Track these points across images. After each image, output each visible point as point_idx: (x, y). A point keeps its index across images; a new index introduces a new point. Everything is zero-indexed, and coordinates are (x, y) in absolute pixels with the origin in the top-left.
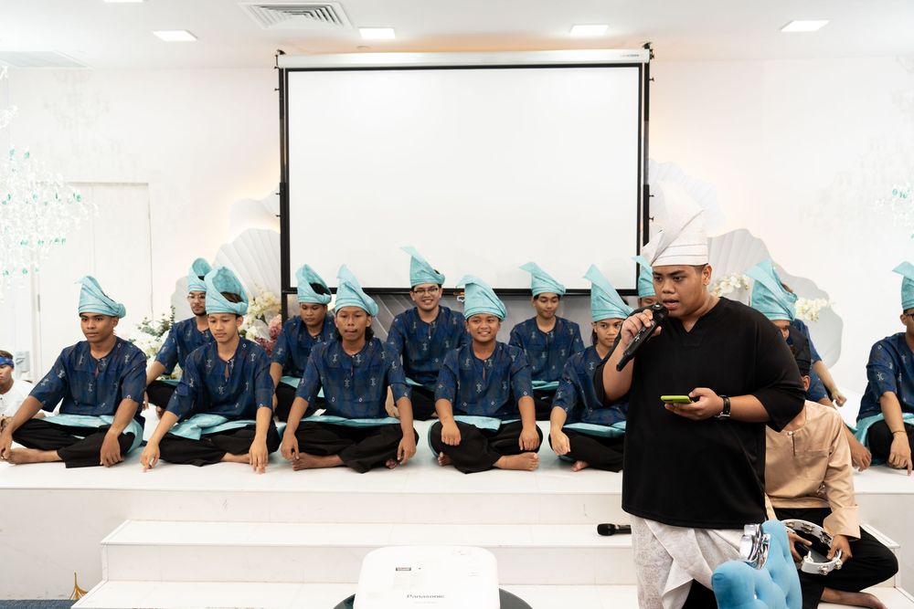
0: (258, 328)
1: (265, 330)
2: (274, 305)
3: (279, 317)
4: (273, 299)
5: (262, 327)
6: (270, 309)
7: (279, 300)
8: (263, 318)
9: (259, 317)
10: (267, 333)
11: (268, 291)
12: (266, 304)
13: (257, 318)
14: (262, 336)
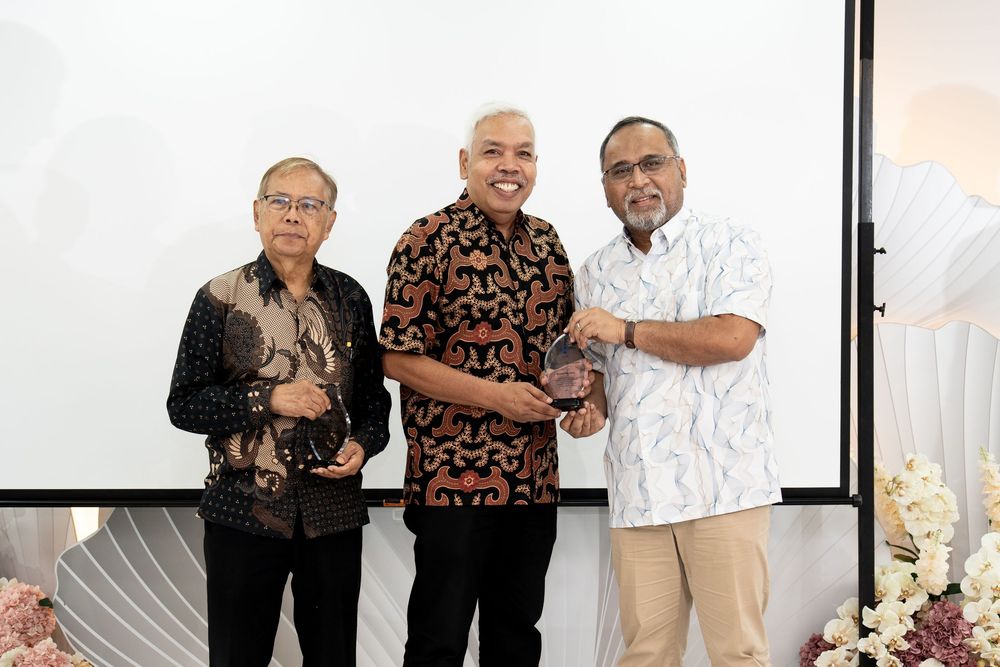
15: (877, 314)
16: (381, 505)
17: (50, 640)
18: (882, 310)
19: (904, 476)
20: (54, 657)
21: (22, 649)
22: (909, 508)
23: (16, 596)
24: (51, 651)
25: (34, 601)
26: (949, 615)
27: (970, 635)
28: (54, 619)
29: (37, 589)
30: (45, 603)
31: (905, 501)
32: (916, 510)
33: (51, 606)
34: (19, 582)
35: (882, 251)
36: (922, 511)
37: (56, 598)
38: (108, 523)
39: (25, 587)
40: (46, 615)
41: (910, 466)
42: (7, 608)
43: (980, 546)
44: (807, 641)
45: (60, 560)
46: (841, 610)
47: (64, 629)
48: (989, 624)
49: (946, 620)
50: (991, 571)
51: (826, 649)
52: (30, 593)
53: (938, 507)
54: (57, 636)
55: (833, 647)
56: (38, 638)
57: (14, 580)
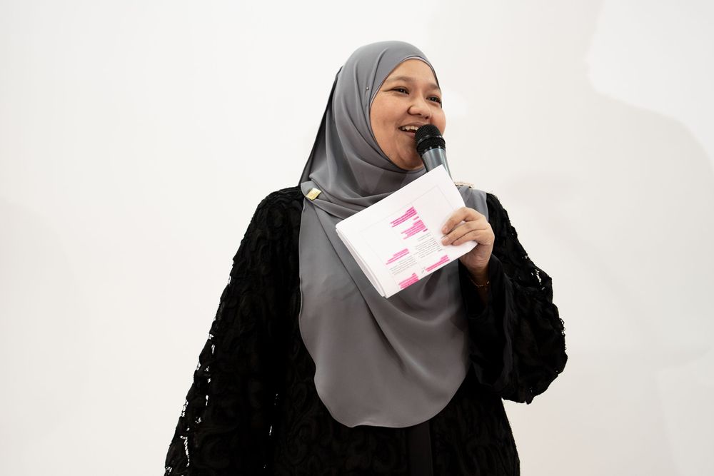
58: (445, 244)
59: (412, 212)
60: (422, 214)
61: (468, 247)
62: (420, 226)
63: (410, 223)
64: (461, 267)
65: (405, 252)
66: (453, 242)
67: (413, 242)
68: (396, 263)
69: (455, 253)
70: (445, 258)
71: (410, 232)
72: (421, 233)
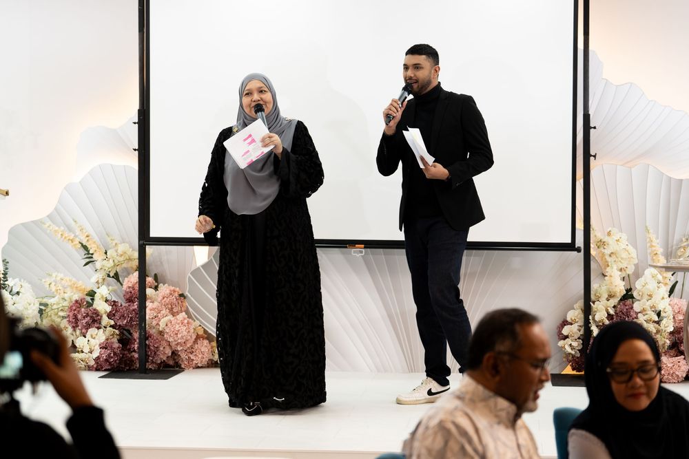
0: (110, 288)
1: (119, 291)
2: (130, 259)
3: (136, 274)
4: (130, 252)
5: (116, 287)
6: (124, 265)
7: (136, 255)
8: (116, 276)
9: (112, 274)
10: (122, 296)
11: (123, 241)
12: (121, 259)
13: (109, 276)
14: (114, 299)
15: (592, 158)
16: (346, 247)
17: (184, 313)
18: (595, 156)
19: (606, 239)
20: (186, 321)
21: (170, 317)
22: (610, 256)
23: (168, 292)
24: (185, 319)
25: (176, 295)
26: (627, 307)
27: (637, 318)
28: (186, 304)
29: (177, 289)
30: (182, 295)
31: (607, 252)
32: (614, 256)
33: (185, 298)
34: (169, 285)
35: (595, 128)
36: (617, 257)
37: (187, 293)
38: (213, 257)
39: (172, 288)
40: (182, 302)
41: (609, 234)
42: (164, 298)
43: (644, 274)
44: (561, 322)
45: (189, 274)
46: (576, 306)
47: (191, 310)
48: (646, 312)
49: (625, 310)
50: (647, 286)
51: (568, 324)
52: (174, 291)
53: (624, 255)
54: (187, 312)
55: (571, 324)
56: (178, 313)
57: (166, 285)
58: (263, 147)
59: (250, 136)
60: (253, 136)
61: (272, 147)
62: (253, 141)
63: (250, 140)
64: (270, 153)
65: (248, 151)
66: (265, 146)
67: (251, 148)
68: (245, 156)
69: (267, 150)
70: (263, 152)
71: (250, 143)
72: (254, 143)
